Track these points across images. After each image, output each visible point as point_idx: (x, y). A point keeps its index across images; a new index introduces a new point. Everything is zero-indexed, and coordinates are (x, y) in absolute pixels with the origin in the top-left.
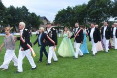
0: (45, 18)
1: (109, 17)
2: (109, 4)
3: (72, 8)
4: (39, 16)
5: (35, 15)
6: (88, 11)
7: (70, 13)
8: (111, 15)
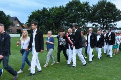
0: (16, 19)
1: (87, 22)
2: (87, 9)
3: (48, 10)
4: (9, 16)
5: (3, 14)
6: (66, 14)
7: (46, 15)
8: (89, 21)
